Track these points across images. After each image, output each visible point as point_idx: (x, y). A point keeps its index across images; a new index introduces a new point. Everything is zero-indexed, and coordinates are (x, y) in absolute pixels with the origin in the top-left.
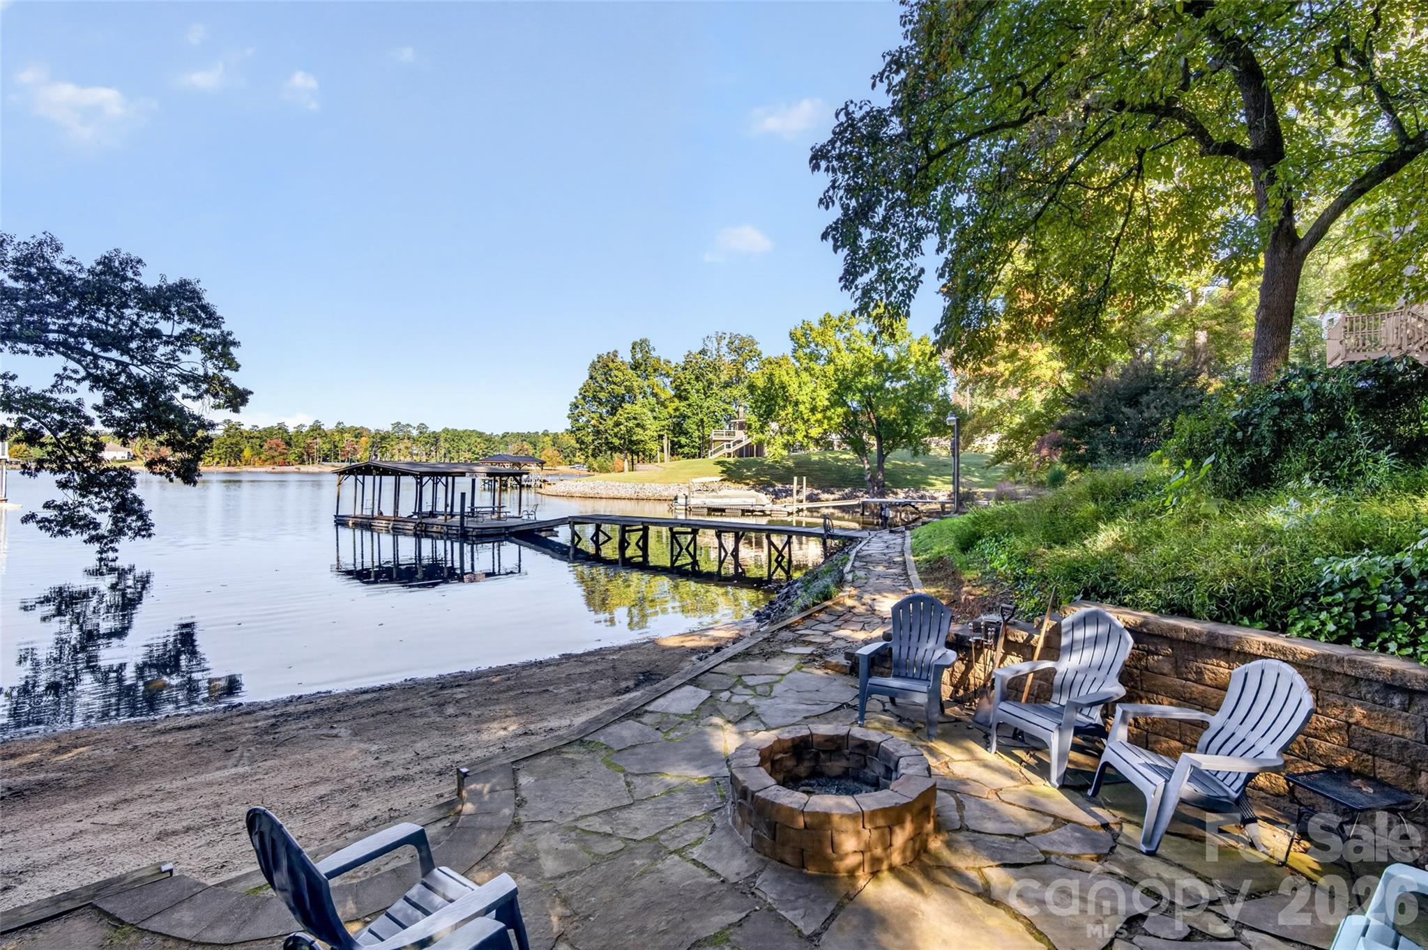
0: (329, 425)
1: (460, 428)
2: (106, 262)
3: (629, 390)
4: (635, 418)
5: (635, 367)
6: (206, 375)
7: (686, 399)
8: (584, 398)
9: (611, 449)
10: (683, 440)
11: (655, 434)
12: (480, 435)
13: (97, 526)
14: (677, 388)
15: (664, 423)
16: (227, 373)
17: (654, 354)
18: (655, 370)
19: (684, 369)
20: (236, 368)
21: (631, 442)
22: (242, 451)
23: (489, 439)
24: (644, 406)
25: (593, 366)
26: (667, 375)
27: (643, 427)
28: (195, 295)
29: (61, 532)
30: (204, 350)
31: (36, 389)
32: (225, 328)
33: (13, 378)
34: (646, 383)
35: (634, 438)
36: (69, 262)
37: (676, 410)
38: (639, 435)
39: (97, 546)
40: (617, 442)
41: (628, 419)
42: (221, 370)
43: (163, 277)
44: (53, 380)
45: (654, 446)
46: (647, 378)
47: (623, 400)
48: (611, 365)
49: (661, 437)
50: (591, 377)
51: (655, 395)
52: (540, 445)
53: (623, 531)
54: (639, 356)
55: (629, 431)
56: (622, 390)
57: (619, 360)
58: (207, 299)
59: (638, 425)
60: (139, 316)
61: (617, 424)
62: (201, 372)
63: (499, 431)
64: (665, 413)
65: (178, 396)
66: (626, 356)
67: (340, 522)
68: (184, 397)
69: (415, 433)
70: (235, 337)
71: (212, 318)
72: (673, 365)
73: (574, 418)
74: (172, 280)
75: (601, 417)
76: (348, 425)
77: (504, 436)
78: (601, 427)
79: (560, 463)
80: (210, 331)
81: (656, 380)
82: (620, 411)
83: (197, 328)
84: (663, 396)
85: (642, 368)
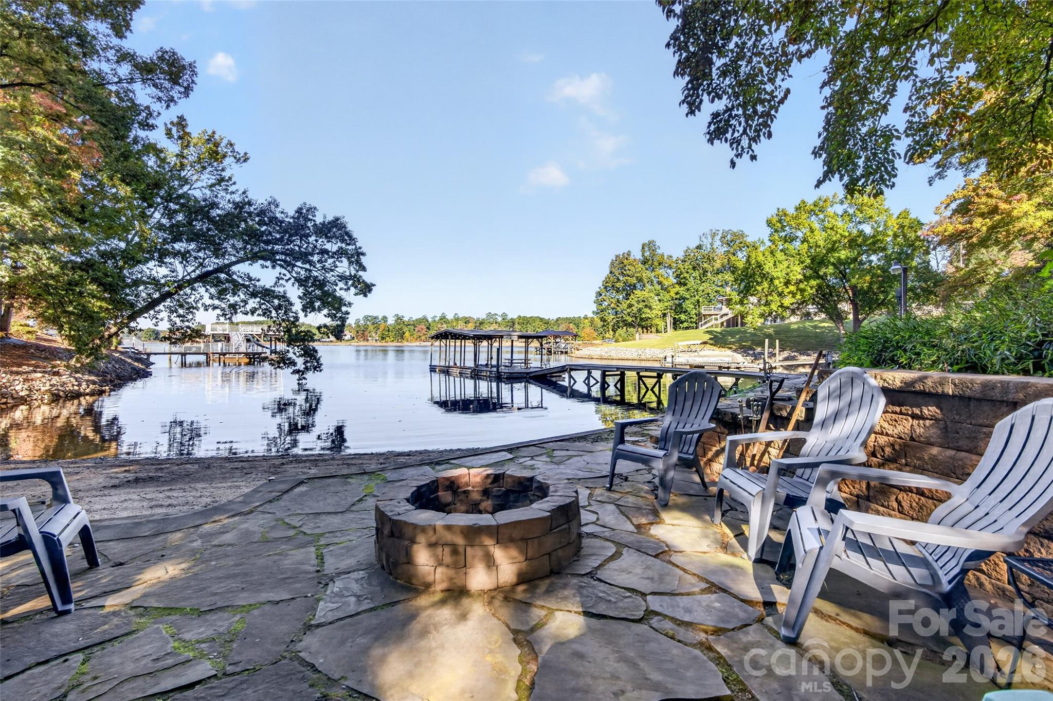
0: (450, 317)
1: (528, 316)
2: (299, 211)
3: (640, 280)
4: (644, 301)
5: (644, 263)
6: (351, 275)
7: (685, 284)
8: (606, 288)
9: (626, 325)
10: (683, 317)
11: (660, 313)
12: (541, 319)
13: (294, 364)
14: (678, 276)
15: (666, 304)
16: (360, 273)
17: (659, 251)
18: (660, 264)
19: (684, 261)
20: (364, 269)
21: (642, 319)
22: (404, 333)
23: (547, 322)
24: (651, 291)
25: (612, 264)
26: (670, 267)
27: (650, 308)
28: (342, 227)
29: (279, 367)
30: (349, 259)
31: (268, 287)
32: (358, 245)
33: (258, 280)
34: (653, 274)
35: (643, 316)
36: (282, 213)
37: (677, 293)
38: (647, 313)
39: (297, 376)
40: (630, 319)
41: (638, 302)
42: (357, 271)
43: (325, 217)
44: (275, 280)
45: (659, 322)
46: (653, 270)
47: (635, 287)
48: (625, 262)
49: (664, 315)
50: (611, 273)
51: (660, 283)
52: (582, 326)
53: (604, 376)
54: (647, 254)
55: (640, 310)
56: (634, 280)
57: (632, 258)
58: (350, 227)
59: (646, 306)
60: (317, 241)
61: (630, 306)
62: (348, 274)
63: (553, 317)
64: (667, 296)
65: (337, 288)
66: (637, 255)
67: (433, 369)
68: (341, 289)
69: (500, 319)
70: (363, 250)
71: (352, 240)
72: (674, 259)
73: (599, 303)
74: (330, 218)
75: (618, 301)
76: (461, 316)
77: (557, 320)
78: (618, 309)
79: (595, 339)
80: (350, 247)
81: (661, 271)
82: (632, 296)
83: (344, 245)
84: (666, 283)
85: (650, 262)
